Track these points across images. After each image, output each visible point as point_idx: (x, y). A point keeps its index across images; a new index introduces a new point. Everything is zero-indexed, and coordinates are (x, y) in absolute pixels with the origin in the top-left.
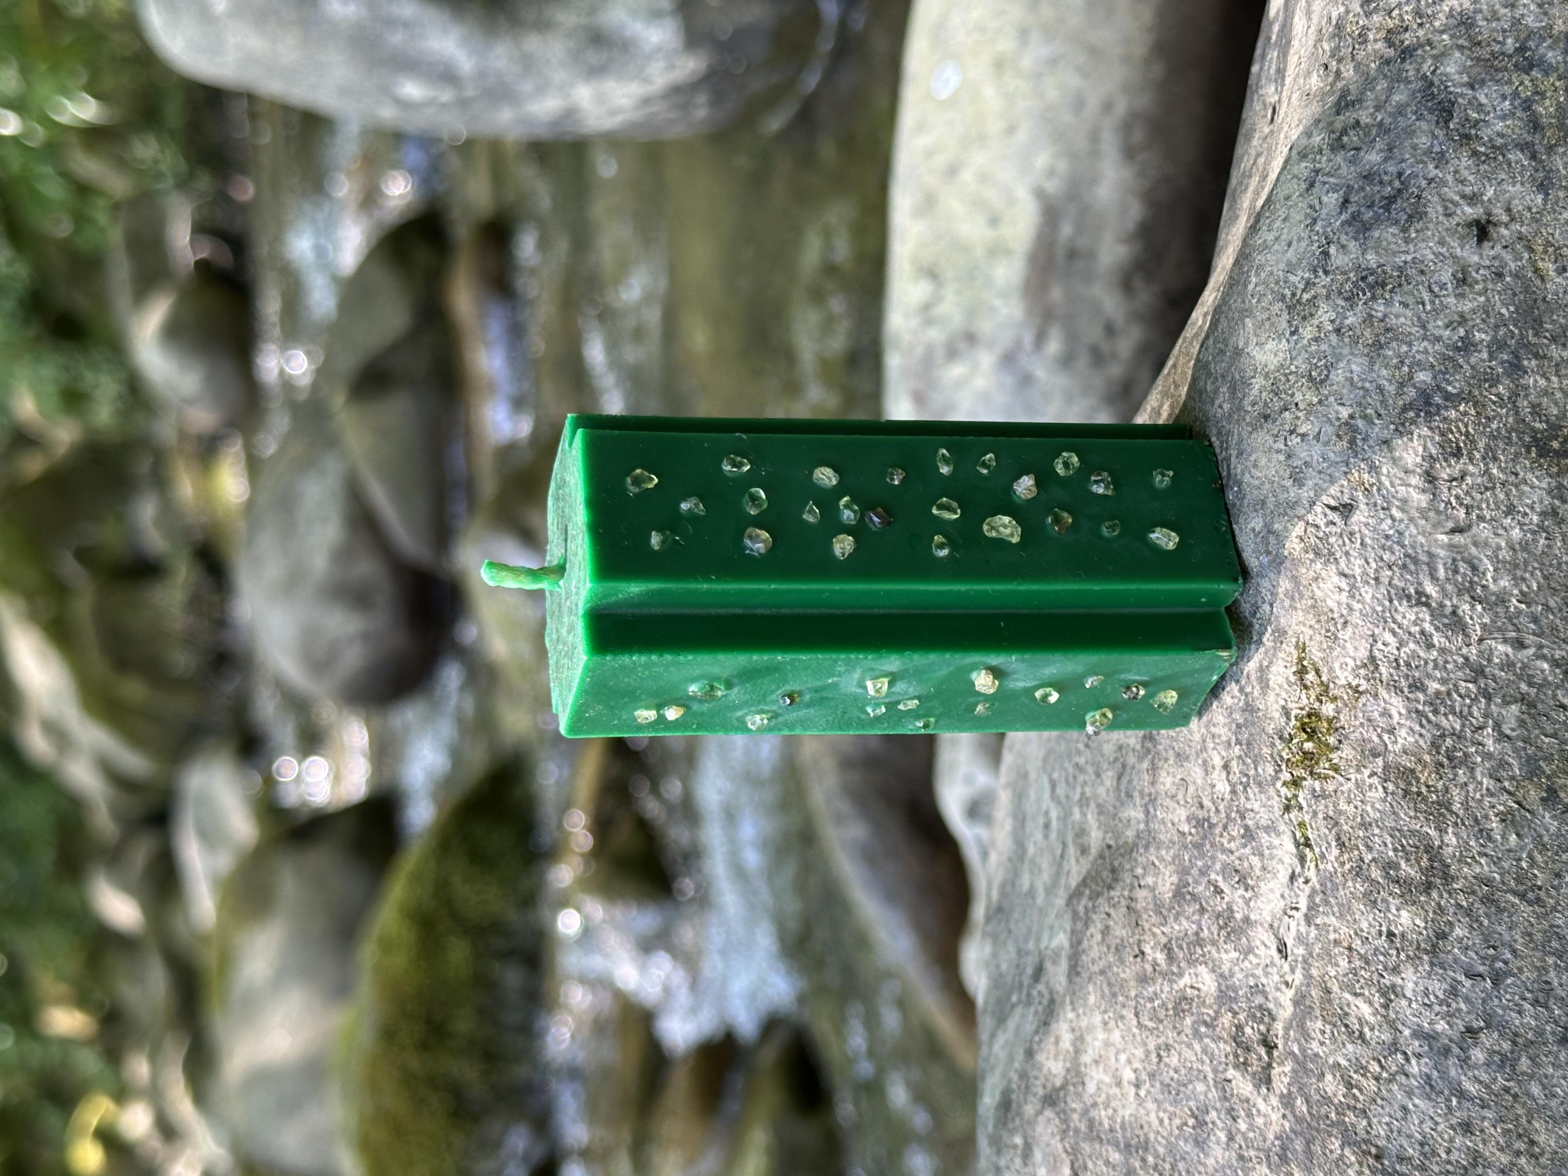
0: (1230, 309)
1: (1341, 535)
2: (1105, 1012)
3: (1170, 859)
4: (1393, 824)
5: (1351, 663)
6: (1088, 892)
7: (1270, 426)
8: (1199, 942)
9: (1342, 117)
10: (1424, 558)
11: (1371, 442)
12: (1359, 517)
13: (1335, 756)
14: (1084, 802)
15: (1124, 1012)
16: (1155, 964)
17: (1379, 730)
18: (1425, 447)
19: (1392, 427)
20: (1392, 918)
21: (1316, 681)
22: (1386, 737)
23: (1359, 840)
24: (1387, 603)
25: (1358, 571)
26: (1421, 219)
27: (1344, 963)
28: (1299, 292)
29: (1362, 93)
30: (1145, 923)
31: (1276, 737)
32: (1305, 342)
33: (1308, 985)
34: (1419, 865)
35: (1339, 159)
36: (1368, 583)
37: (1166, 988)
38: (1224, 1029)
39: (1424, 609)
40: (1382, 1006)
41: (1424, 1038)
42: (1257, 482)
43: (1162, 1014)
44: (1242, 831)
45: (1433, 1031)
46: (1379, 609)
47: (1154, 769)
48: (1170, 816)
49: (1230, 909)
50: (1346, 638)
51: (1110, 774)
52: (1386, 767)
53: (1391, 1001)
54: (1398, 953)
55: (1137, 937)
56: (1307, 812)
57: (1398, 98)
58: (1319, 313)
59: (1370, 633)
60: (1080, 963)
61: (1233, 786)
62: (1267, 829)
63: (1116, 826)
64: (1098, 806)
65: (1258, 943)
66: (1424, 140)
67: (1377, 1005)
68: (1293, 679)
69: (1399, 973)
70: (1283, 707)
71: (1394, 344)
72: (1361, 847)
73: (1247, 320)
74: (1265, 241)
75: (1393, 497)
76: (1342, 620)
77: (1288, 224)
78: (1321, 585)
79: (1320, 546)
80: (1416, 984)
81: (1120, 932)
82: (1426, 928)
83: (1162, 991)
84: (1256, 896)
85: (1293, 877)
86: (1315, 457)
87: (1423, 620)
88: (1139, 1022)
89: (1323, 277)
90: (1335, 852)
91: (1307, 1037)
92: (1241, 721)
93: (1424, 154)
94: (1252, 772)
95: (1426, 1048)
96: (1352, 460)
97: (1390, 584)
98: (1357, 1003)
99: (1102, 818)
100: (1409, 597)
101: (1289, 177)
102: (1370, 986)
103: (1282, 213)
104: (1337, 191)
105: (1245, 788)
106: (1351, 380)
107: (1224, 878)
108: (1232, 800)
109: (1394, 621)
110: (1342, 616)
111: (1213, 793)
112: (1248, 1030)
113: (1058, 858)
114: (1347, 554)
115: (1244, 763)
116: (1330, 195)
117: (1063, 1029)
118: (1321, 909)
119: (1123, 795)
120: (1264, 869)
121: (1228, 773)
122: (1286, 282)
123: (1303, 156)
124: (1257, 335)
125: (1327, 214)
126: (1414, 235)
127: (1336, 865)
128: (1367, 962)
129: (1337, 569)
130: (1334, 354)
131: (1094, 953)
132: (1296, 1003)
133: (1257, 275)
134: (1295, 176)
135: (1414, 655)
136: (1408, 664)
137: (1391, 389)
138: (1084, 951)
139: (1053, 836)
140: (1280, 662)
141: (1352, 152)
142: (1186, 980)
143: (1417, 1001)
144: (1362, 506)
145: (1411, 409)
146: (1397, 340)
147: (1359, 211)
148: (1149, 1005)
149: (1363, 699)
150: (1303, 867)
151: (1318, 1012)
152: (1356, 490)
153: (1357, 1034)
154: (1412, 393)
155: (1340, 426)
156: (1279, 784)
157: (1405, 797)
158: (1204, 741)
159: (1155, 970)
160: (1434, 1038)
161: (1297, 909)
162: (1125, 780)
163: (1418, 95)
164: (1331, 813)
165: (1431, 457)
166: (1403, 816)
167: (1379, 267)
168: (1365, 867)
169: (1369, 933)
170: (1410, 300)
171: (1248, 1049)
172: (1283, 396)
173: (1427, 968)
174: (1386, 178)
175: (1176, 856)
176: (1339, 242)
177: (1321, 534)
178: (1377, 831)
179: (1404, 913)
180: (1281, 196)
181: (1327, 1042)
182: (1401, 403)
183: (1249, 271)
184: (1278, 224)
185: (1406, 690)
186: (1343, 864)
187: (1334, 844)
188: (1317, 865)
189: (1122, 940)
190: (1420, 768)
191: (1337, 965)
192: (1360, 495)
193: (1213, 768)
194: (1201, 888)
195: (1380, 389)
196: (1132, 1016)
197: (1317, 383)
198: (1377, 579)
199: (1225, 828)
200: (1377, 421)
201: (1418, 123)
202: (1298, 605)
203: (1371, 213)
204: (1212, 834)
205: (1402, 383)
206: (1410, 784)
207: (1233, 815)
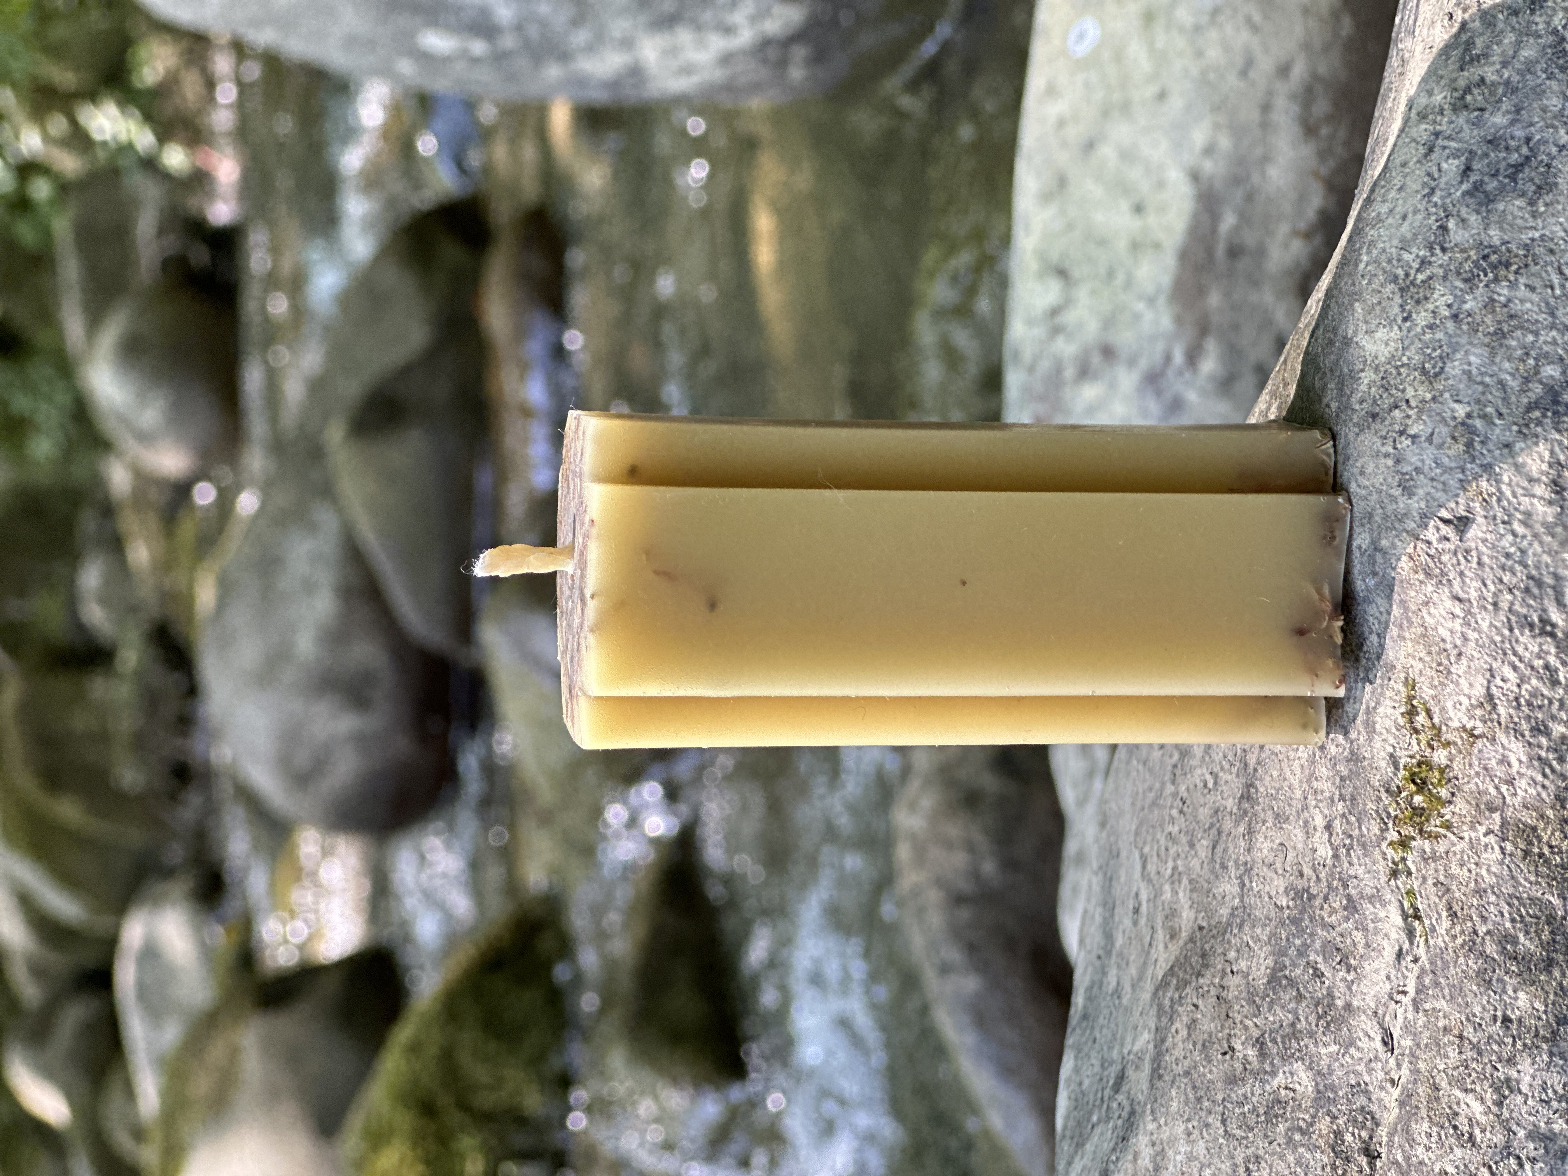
0: (1340, 292)
1: (1455, 553)
2: (1189, 1120)
3: (1266, 939)
4: (1511, 891)
5: (1465, 701)
6: (1175, 982)
7: (1378, 426)
8: (1295, 1035)
9: (1466, 73)
10: (1549, 580)
11: (1491, 446)
12: (1473, 532)
13: (1446, 811)
14: (1176, 877)
15: (1210, 1120)
16: (1246, 1061)
17: (1496, 781)
18: (1552, 452)
19: (1515, 428)
20: (1508, 1001)
21: (1428, 723)
22: (1504, 788)
23: (1473, 909)
24: (1506, 632)
25: (1474, 595)
26: (1551, 191)
27: (1453, 1054)
28: (1413, 272)
29: (1488, 47)
30: (1236, 1015)
31: (1382, 789)
32: (1419, 329)
33: (1415, 1082)
34: (1540, 939)
35: (1461, 120)
36: (1485, 609)
37: (1258, 1091)
38: (1320, 1136)
39: (1549, 639)
40: (1495, 1103)
41: (1540, 1140)
42: (1364, 492)
43: (1251, 1120)
44: (1345, 902)
45: (1551, 1131)
46: (1498, 638)
47: (1250, 832)
48: (1267, 888)
49: (1331, 995)
50: (1460, 672)
51: (1204, 842)
52: (1504, 823)
53: (1505, 1098)
54: (1514, 1041)
55: (1227, 1031)
56: (1416, 878)
57: (1527, 53)
58: (1435, 296)
59: (1486, 666)
60: (1163, 1064)
61: (1335, 849)
62: (1371, 899)
63: (1210, 903)
64: (1191, 881)
65: (1361, 1034)
66: (1555, 101)
67: (1489, 1103)
68: (1401, 721)
69: (1515, 1064)
70: (1391, 755)
71: (1519, 333)
72: (1475, 918)
73: (1357, 304)
74: (1379, 213)
75: (1516, 509)
76: (1455, 652)
77: (1403, 194)
78: (1432, 610)
79: (1432, 565)
80: (1533, 1077)
81: (1207, 1025)
82: (1545, 1012)
83: (1253, 1094)
84: (1359, 978)
85: (1400, 955)
86: (1428, 462)
87: (1548, 653)
88: (1226, 1131)
89: (1440, 254)
90: (1446, 924)
91: (1411, 1141)
92: (1345, 773)
93: (1555, 117)
94: (1356, 833)
95: (1542, 1151)
96: (1469, 466)
97: (1510, 610)
98: (1468, 1100)
99: (1195, 895)
100: (1531, 626)
101: (1407, 140)
102: (1482, 1080)
103: (1397, 182)
104: (1459, 157)
105: (1348, 850)
106: (1468, 373)
107: (1325, 958)
108: (1334, 866)
109: (1515, 654)
110: (1456, 646)
111: (1314, 859)
112: (1348, 1138)
113: (1147, 945)
114: (1462, 574)
115: (1348, 822)
116: (1450, 161)
117: (1141, 1142)
118: (1430, 992)
119: (1217, 866)
120: (1368, 945)
121: (1331, 835)
122: (1399, 260)
123: (1423, 116)
124: (1366, 322)
125: (1446, 184)
126: (1542, 209)
127: (1447, 939)
128: (1480, 1053)
129: (1451, 592)
130: (1450, 344)
131: (1178, 1053)
132: (1402, 1104)
133: (1369, 253)
134: (1414, 140)
135: (1535, 694)
136: (1529, 704)
137: (1514, 384)
138: (1167, 1051)
139: (1143, 921)
140: (1388, 702)
141: (1476, 113)
142: (1280, 1079)
143: (1533, 1096)
144: (1480, 520)
145: (1537, 408)
146: (1522, 328)
147: (1482, 181)
148: (1237, 1111)
149: (1479, 744)
150: (1411, 943)
151: (1424, 1112)
152: (1473, 500)
153: (1467, 1135)
154: (1538, 389)
155: (1456, 426)
156: (1384, 845)
157: (1524, 858)
158: (1306, 798)
159: (1245, 1069)
160: (1551, 1140)
161: (1404, 993)
162: (1219, 850)
163: (1549, 51)
164: (1442, 879)
165: (1559, 464)
166: (1522, 881)
167: (1503, 244)
168: (1479, 940)
169: (1482, 1018)
170: (1537, 283)
171: (1348, 1160)
172: (1394, 392)
173: (1545, 1058)
174: (1513, 143)
175: (1272, 935)
176: (1459, 216)
177: (1432, 552)
178: (1493, 899)
179: (1521, 995)
180: (1398, 162)
181: (1434, 1146)
182: (1526, 400)
183: (1361, 248)
184: (1393, 194)
185: (1527, 733)
186: (1454, 937)
187: (1444, 914)
188: (1427, 941)
189: (1210, 1036)
190: (1542, 825)
191: (1446, 1056)
192: (1477, 506)
193: (1315, 829)
194: (1298, 972)
195: (1502, 384)
196: (1219, 1124)
197: (1431, 377)
198: (1495, 604)
199: (1326, 898)
200: (1498, 422)
201: (1548, 82)
202: (1407, 635)
203: (1495, 184)
204: (1311, 907)
205: (1526, 378)
206: (1531, 843)
207: (1335, 883)
